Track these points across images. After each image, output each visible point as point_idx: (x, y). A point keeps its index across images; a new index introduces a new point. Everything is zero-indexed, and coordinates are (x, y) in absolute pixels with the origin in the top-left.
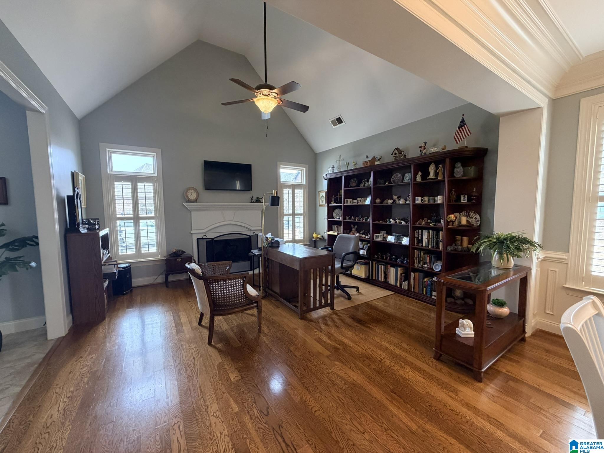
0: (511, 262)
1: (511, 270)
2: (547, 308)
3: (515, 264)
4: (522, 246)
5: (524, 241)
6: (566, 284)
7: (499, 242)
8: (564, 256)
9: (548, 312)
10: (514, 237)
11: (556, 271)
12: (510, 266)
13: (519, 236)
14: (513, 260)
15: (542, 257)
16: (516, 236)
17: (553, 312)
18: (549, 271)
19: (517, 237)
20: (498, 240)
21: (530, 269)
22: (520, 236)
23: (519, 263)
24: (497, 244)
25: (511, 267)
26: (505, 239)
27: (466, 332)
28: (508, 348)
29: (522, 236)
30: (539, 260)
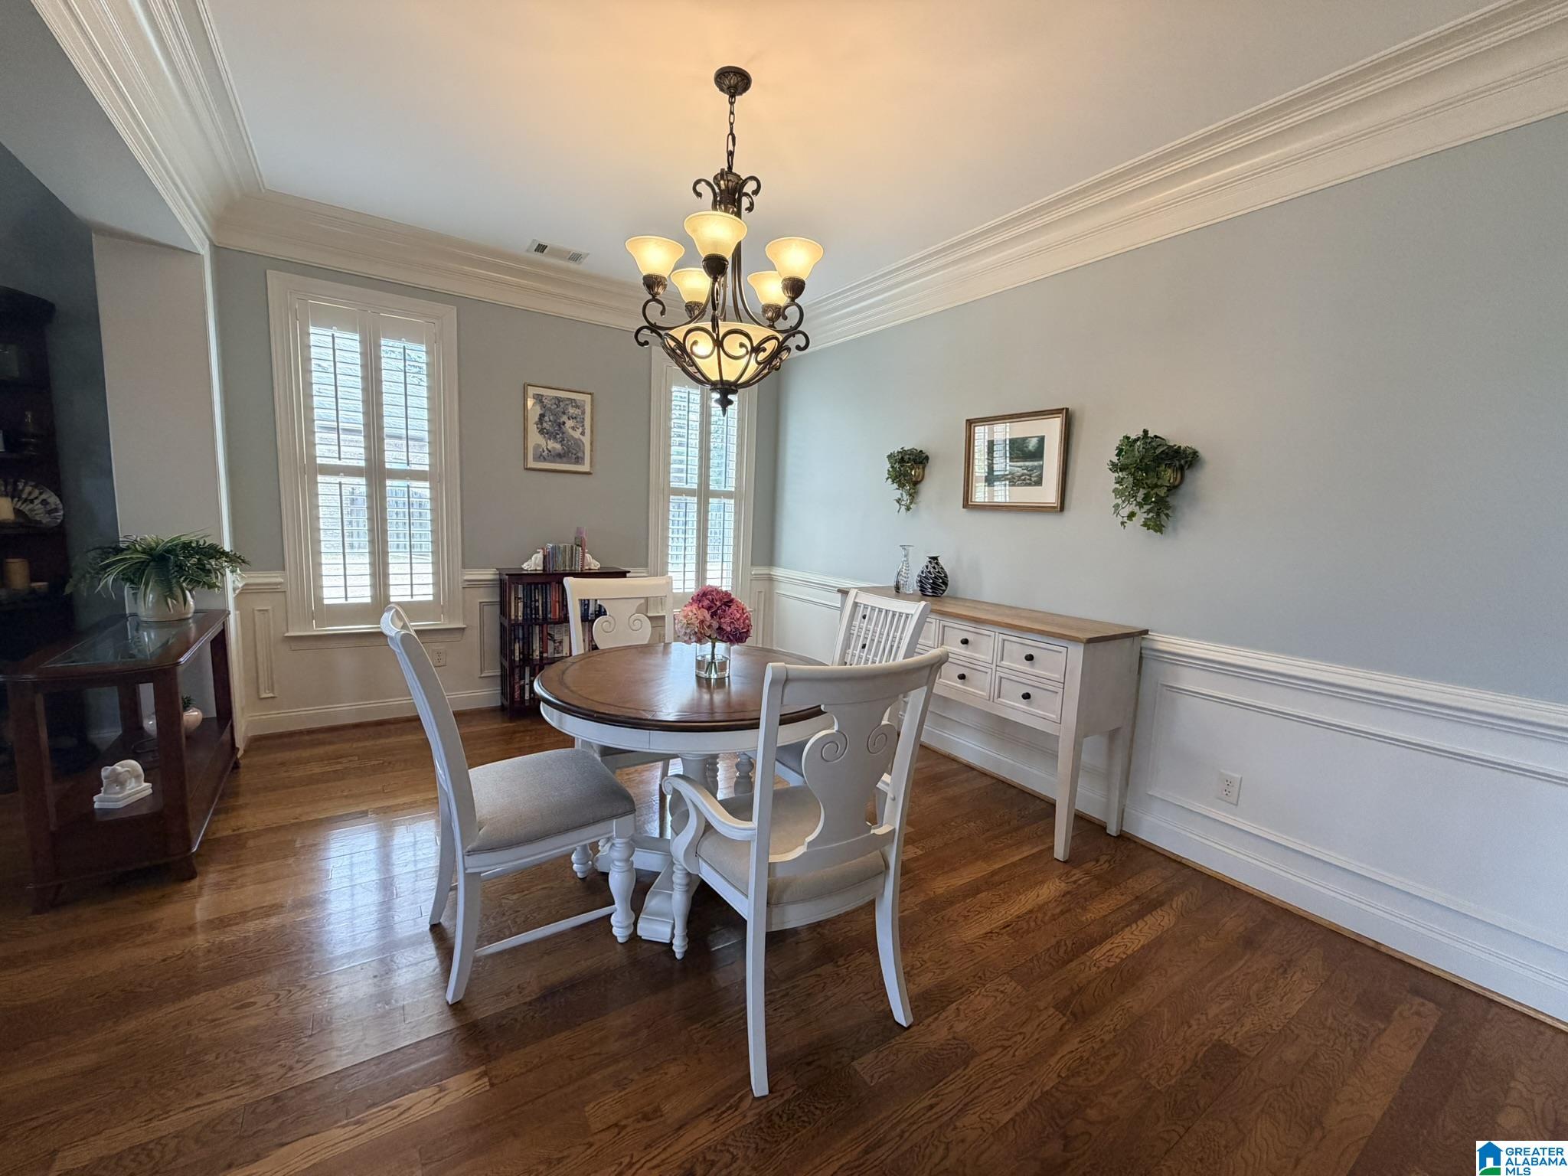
0: (189, 604)
1: (190, 621)
2: (262, 687)
3: (198, 608)
4: (210, 564)
5: (211, 551)
6: (288, 631)
7: (153, 560)
8: (275, 578)
9: (264, 696)
10: (186, 546)
11: (267, 610)
12: (188, 614)
13: (197, 542)
14: (193, 597)
15: (240, 585)
16: (191, 542)
17: (272, 691)
18: (256, 612)
19: (193, 545)
20: (151, 555)
21: (225, 613)
22: (201, 542)
23: (204, 606)
24: (152, 564)
25: (190, 615)
26: (169, 551)
27: (127, 792)
28: (220, 792)
29: (205, 543)
30: (237, 592)
